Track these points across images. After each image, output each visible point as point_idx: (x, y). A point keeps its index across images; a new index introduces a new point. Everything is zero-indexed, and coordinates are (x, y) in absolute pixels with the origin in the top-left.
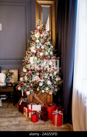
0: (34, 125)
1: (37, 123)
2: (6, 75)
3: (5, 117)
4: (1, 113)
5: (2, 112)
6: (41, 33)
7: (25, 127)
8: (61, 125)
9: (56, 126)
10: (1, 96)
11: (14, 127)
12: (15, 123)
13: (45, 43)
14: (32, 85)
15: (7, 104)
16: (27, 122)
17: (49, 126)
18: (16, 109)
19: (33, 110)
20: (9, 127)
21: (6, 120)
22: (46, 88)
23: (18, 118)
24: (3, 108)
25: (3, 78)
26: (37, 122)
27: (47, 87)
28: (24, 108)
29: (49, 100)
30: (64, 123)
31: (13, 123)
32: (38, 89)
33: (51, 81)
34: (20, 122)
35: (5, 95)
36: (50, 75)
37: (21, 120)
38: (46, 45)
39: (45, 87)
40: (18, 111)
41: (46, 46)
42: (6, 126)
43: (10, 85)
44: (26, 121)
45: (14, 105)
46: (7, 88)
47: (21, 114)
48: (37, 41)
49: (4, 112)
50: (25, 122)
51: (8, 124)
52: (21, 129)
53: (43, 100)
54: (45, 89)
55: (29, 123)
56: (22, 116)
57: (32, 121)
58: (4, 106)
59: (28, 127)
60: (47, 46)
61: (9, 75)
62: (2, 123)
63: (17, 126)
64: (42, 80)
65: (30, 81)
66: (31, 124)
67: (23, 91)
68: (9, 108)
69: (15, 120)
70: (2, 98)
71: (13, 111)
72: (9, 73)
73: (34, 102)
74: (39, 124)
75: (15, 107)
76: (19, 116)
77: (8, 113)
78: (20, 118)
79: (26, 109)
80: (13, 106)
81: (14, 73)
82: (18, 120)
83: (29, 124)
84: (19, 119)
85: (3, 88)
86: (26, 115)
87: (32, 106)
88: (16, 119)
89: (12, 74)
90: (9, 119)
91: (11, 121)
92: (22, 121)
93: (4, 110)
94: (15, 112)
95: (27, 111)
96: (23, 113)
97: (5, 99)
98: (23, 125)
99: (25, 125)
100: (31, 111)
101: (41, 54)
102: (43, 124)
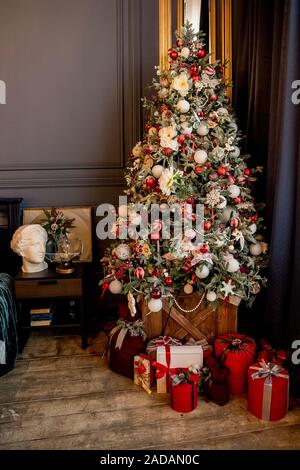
0: (188, 421)
1: (196, 412)
2: (48, 228)
3: (65, 399)
4: (46, 383)
5: (45, 375)
6: (195, 75)
7: (154, 431)
8: (283, 416)
9: (265, 421)
10: (32, 312)
11: (113, 437)
12: (111, 419)
13: (210, 111)
14: (166, 275)
15: (55, 342)
16: (154, 411)
17: (243, 424)
18: (95, 360)
19: (173, 366)
20: (93, 436)
21: (72, 408)
22: (223, 286)
23: (118, 398)
24: (44, 358)
25: (38, 243)
26: (192, 409)
27: (227, 282)
28: (137, 358)
29: (223, 325)
30: (291, 409)
31: (103, 421)
32: (188, 289)
33: (237, 257)
34: (130, 415)
35: (48, 311)
36: (234, 234)
37: (131, 406)
38: (215, 119)
39: (222, 280)
40: (109, 371)
41: (215, 124)
42: (82, 432)
43: (69, 271)
44: (152, 407)
45: (84, 346)
46: (55, 283)
47: (121, 381)
48: (184, 106)
49: (56, 377)
50: (148, 411)
51: (88, 425)
52: (144, 442)
53: (203, 325)
54: (222, 290)
55: (164, 416)
56: (130, 391)
57: (173, 408)
58: (44, 352)
59: (167, 431)
60: (219, 124)
61: (58, 231)
62: (62, 423)
63: (123, 431)
64: (207, 255)
65: (159, 260)
66: (174, 420)
67: (135, 297)
68: (67, 357)
69: (109, 406)
70: (36, 320)
71: (89, 370)
72: (59, 221)
73: (167, 332)
74: (205, 417)
75: (88, 352)
76: (121, 392)
77: (72, 380)
78: (123, 398)
79: (146, 363)
80: (79, 350)
81: (74, 224)
82: (119, 406)
83: (167, 419)
84: (121, 401)
85: (40, 283)
86: (144, 386)
87: (168, 350)
88: (109, 402)
89: (68, 224)
90: (83, 403)
91: (94, 413)
92: (137, 411)
93: (50, 367)
94: (96, 375)
95: (148, 372)
96: (132, 378)
97: (47, 323)
98: (144, 425)
99: (153, 426)
100: (166, 371)
101: (201, 156)
102: (219, 417)
